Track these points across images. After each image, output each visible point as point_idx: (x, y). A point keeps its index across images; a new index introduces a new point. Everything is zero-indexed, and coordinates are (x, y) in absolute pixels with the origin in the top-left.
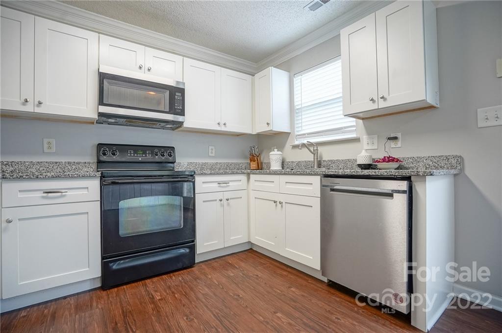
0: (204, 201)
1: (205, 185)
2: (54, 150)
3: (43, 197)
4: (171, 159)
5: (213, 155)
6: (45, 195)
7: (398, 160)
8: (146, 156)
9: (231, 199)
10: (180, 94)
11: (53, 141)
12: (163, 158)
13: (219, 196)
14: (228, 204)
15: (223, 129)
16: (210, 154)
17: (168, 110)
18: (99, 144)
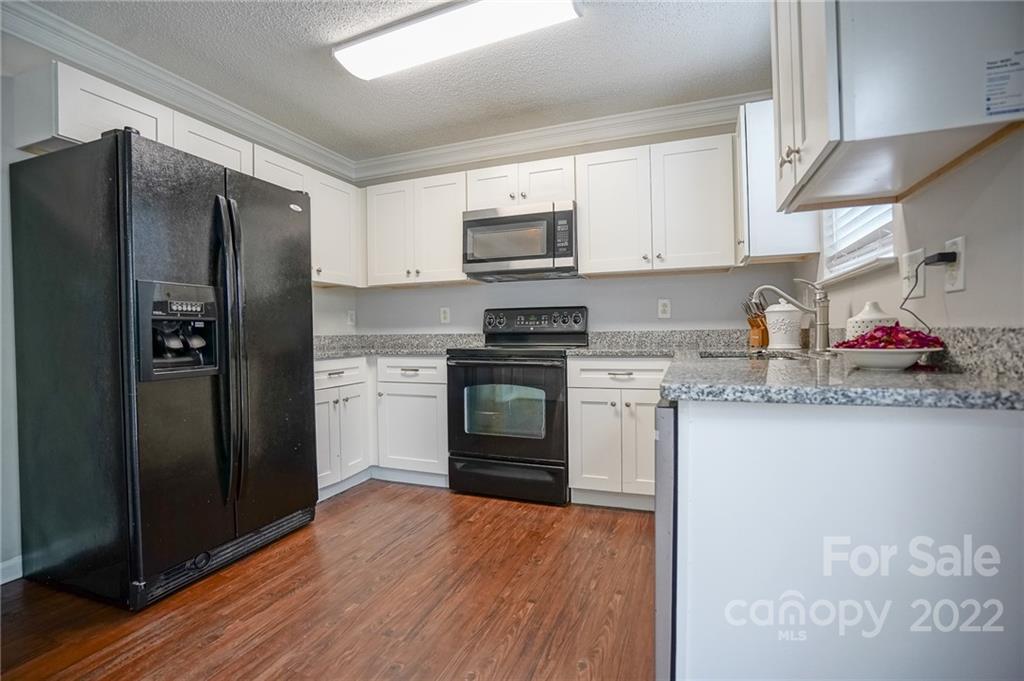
0: (583, 402)
1: (585, 375)
2: (448, 321)
4: (577, 328)
5: (668, 316)
6: (404, 372)
8: (541, 324)
9: (637, 404)
10: (565, 222)
11: (448, 310)
12: (565, 326)
13: (614, 396)
14: (632, 415)
15: (658, 266)
16: (661, 316)
17: (545, 253)
18: (486, 311)
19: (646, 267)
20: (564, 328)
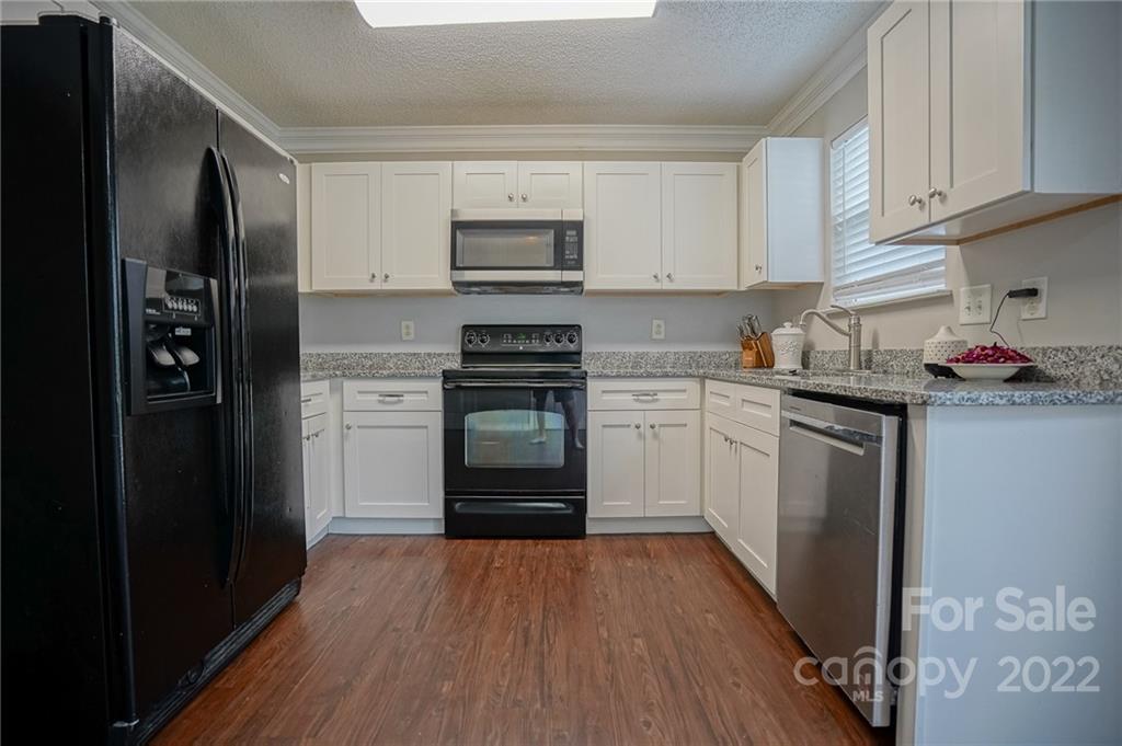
0: (604, 426)
1: (606, 397)
2: (412, 336)
3: (380, 401)
4: (572, 347)
5: (662, 336)
6: (381, 398)
7: (1024, 358)
8: (531, 343)
9: (661, 426)
10: (574, 233)
11: (411, 324)
12: (559, 345)
13: (637, 418)
14: (656, 436)
15: (666, 286)
16: (655, 336)
17: (552, 264)
18: (464, 327)
19: (657, 286)
20: (558, 347)
